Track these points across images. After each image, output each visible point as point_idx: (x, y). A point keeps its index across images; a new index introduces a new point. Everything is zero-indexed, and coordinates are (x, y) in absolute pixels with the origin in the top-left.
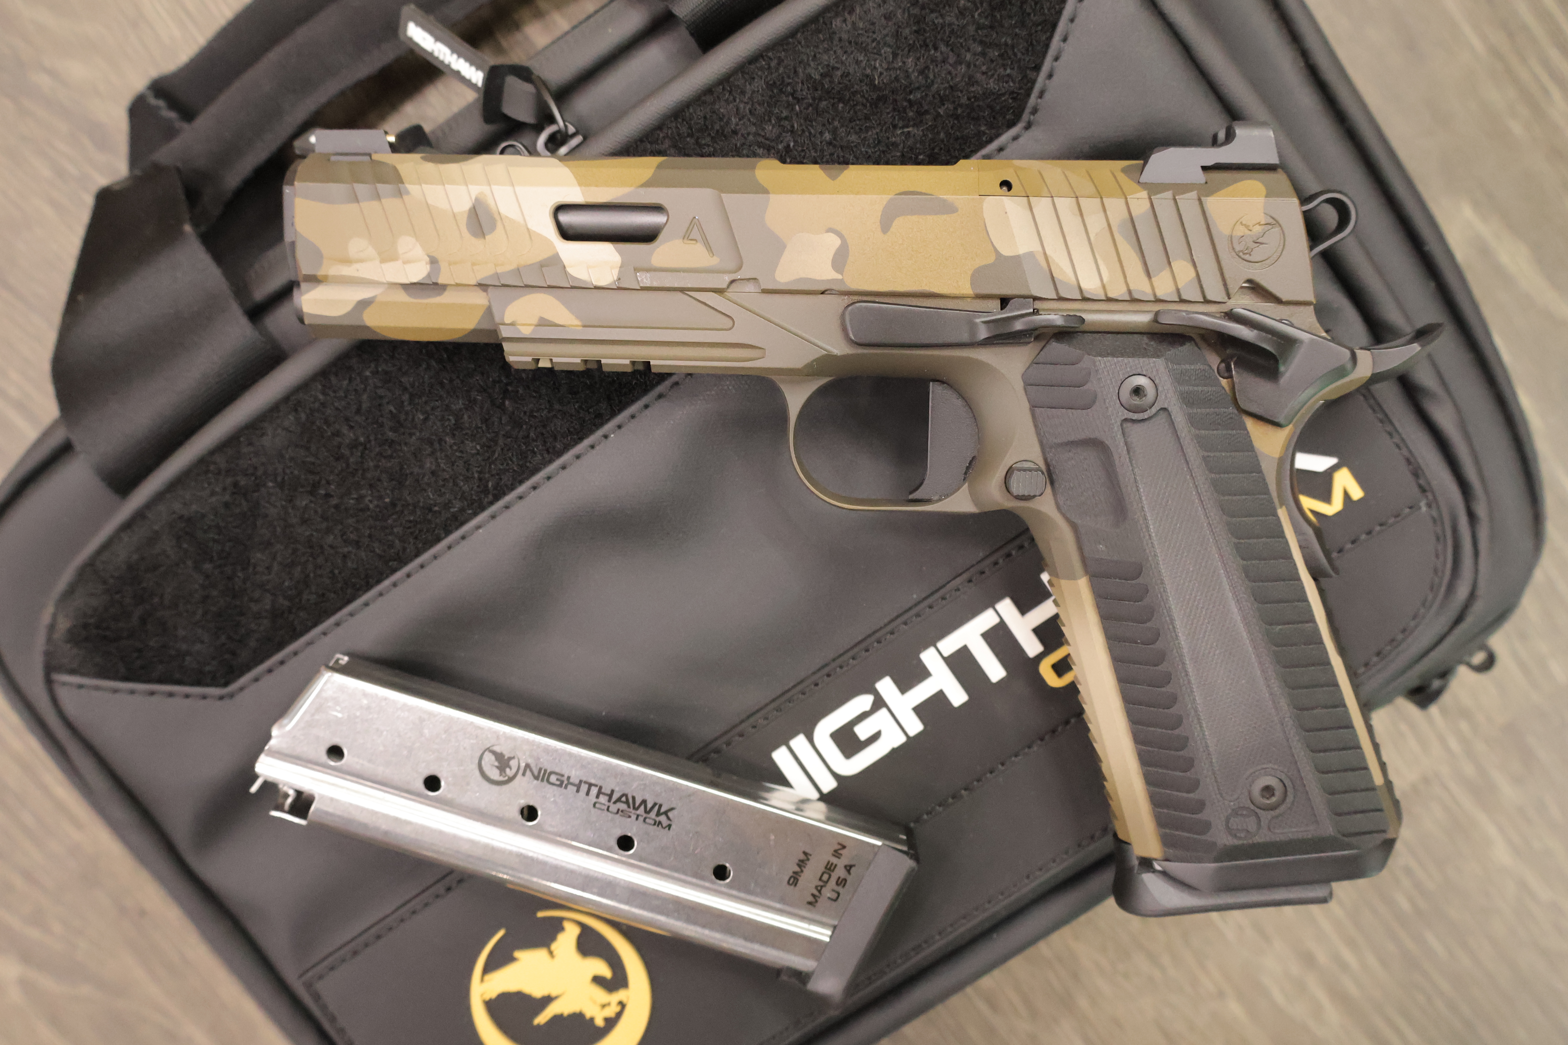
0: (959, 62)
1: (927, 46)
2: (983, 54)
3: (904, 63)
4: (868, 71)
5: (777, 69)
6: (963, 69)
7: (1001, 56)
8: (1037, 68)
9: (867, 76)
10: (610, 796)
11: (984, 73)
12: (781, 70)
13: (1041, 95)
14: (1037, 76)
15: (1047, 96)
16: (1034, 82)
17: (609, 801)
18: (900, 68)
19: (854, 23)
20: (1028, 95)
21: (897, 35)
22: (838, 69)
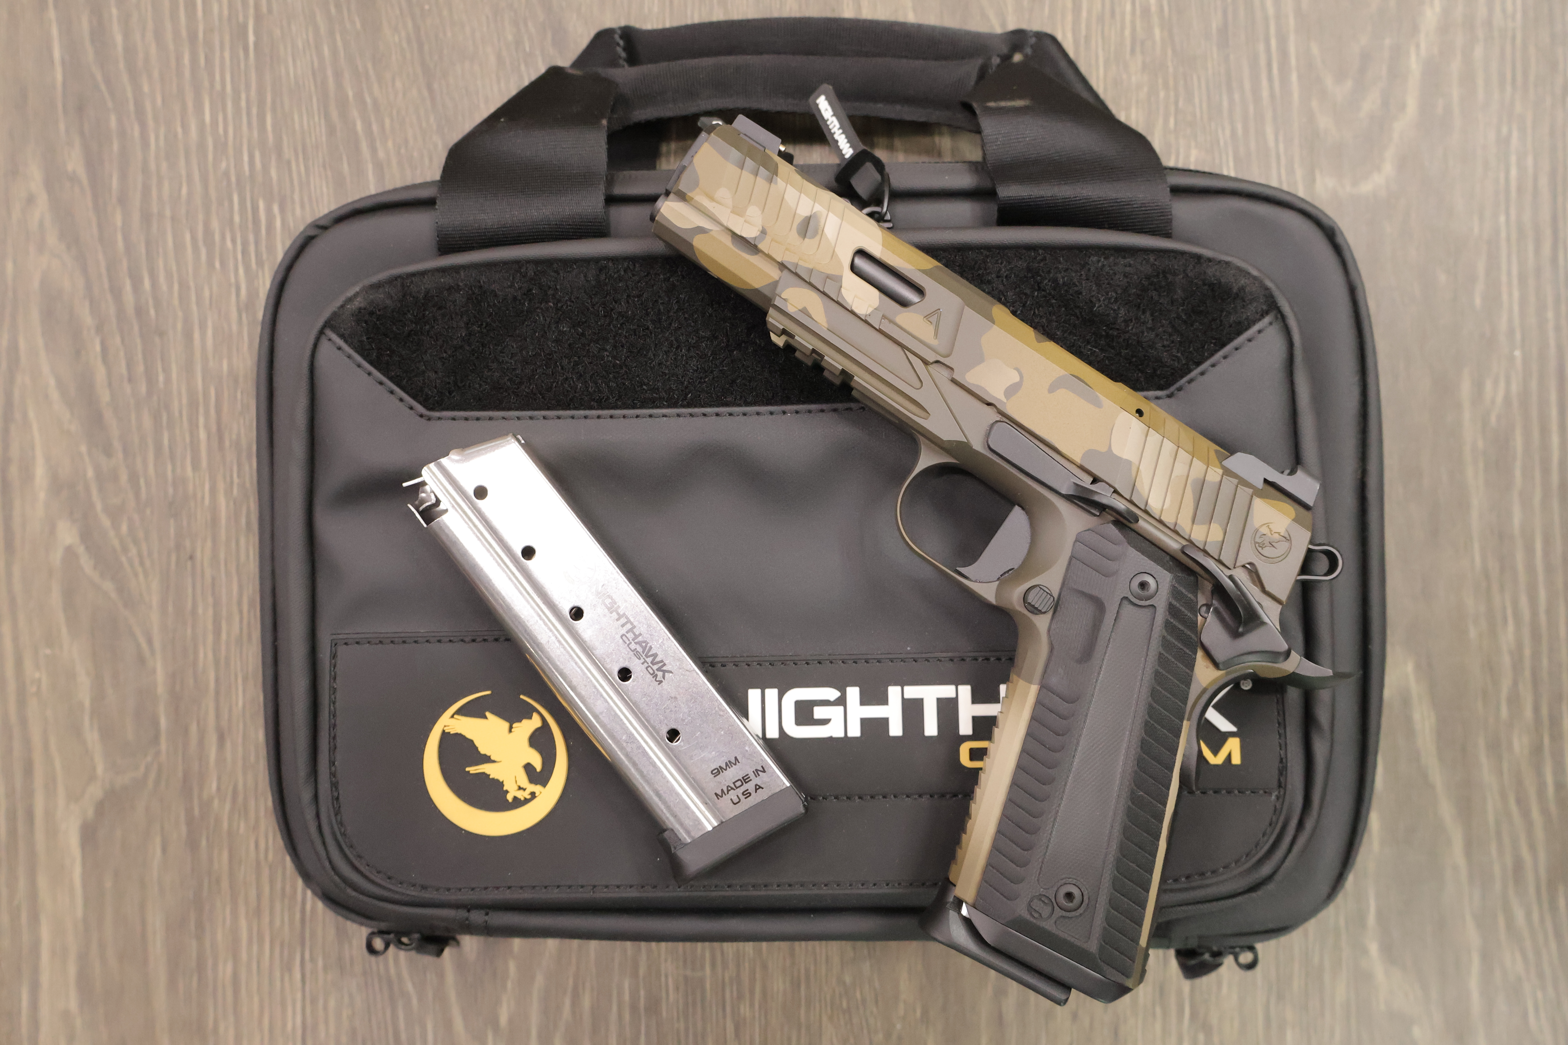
0: (1152, 329)
1: (1139, 307)
2: (1170, 335)
3: (1119, 308)
4: (1094, 300)
5: (1039, 263)
6: (1152, 335)
7: (1180, 342)
8: (1198, 364)
9: (1091, 302)
10: (636, 637)
11: (1164, 346)
12: (1042, 265)
13: (1190, 381)
14: (1195, 369)
15: (1193, 384)
16: (1190, 371)
17: (633, 640)
18: (1114, 310)
19: (1103, 266)
20: (1182, 377)
21: (1125, 290)
22: (1077, 286)
